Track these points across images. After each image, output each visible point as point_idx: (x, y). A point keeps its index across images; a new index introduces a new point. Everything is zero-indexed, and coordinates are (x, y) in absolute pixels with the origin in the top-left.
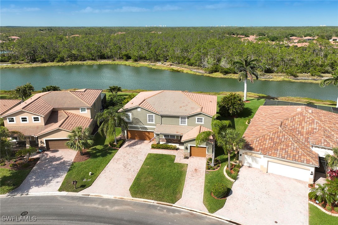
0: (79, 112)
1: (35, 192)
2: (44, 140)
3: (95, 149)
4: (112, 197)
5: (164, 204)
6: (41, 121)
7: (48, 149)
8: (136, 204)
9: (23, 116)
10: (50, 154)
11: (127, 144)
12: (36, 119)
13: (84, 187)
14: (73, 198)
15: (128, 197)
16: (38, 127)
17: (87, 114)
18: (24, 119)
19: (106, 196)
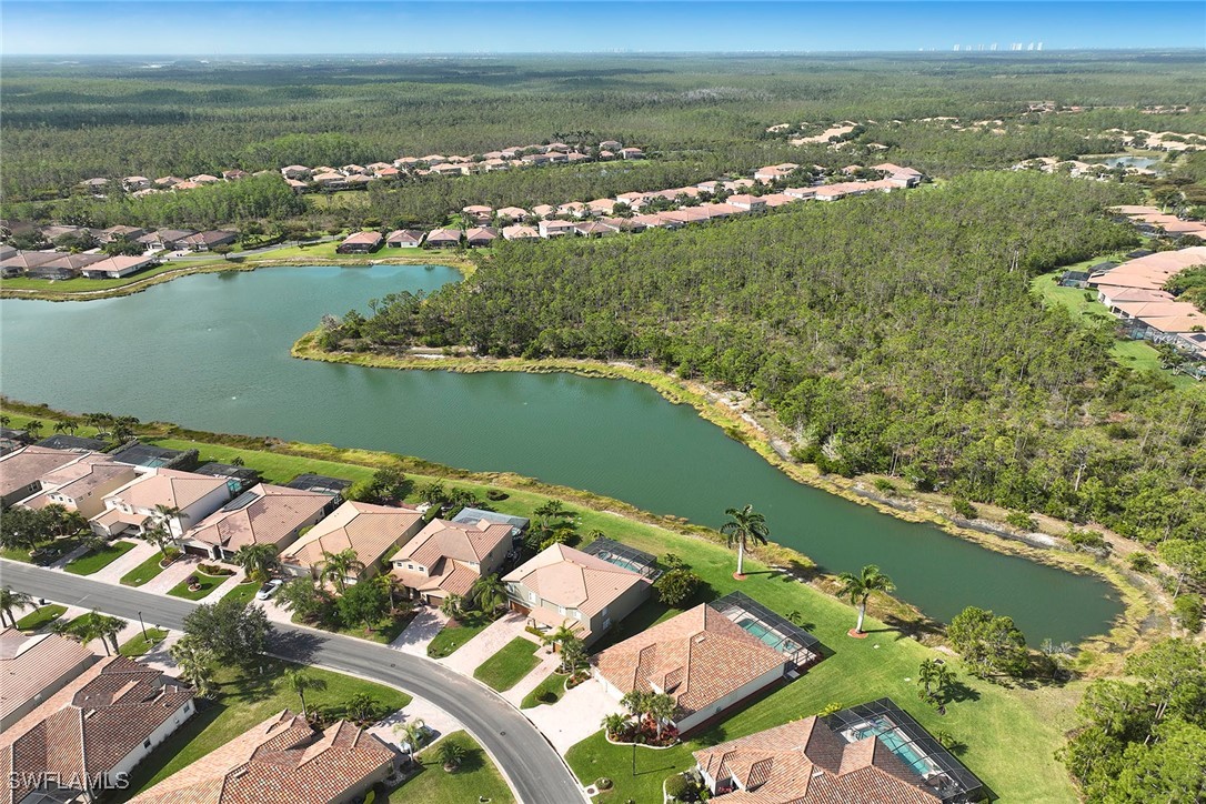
0: (468, 565)
1: (407, 649)
2: (425, 594)
3: (471, 615)
4: (458, 672)
5: (493, 691)
6: (426, 573)
7: (429, 603)
8: (473, 684)
9: (410, 563)
10: (429, 610)
11: (506, 617)
12: (422, 569)
13: (442, 655)
14: (430, 663)
15: (470, 676)
16: (422, 578)
17: (476, 568)
18: (410, 567)
19: (454, 670)
